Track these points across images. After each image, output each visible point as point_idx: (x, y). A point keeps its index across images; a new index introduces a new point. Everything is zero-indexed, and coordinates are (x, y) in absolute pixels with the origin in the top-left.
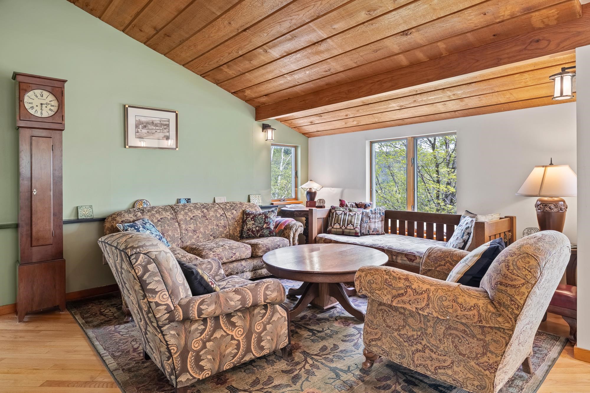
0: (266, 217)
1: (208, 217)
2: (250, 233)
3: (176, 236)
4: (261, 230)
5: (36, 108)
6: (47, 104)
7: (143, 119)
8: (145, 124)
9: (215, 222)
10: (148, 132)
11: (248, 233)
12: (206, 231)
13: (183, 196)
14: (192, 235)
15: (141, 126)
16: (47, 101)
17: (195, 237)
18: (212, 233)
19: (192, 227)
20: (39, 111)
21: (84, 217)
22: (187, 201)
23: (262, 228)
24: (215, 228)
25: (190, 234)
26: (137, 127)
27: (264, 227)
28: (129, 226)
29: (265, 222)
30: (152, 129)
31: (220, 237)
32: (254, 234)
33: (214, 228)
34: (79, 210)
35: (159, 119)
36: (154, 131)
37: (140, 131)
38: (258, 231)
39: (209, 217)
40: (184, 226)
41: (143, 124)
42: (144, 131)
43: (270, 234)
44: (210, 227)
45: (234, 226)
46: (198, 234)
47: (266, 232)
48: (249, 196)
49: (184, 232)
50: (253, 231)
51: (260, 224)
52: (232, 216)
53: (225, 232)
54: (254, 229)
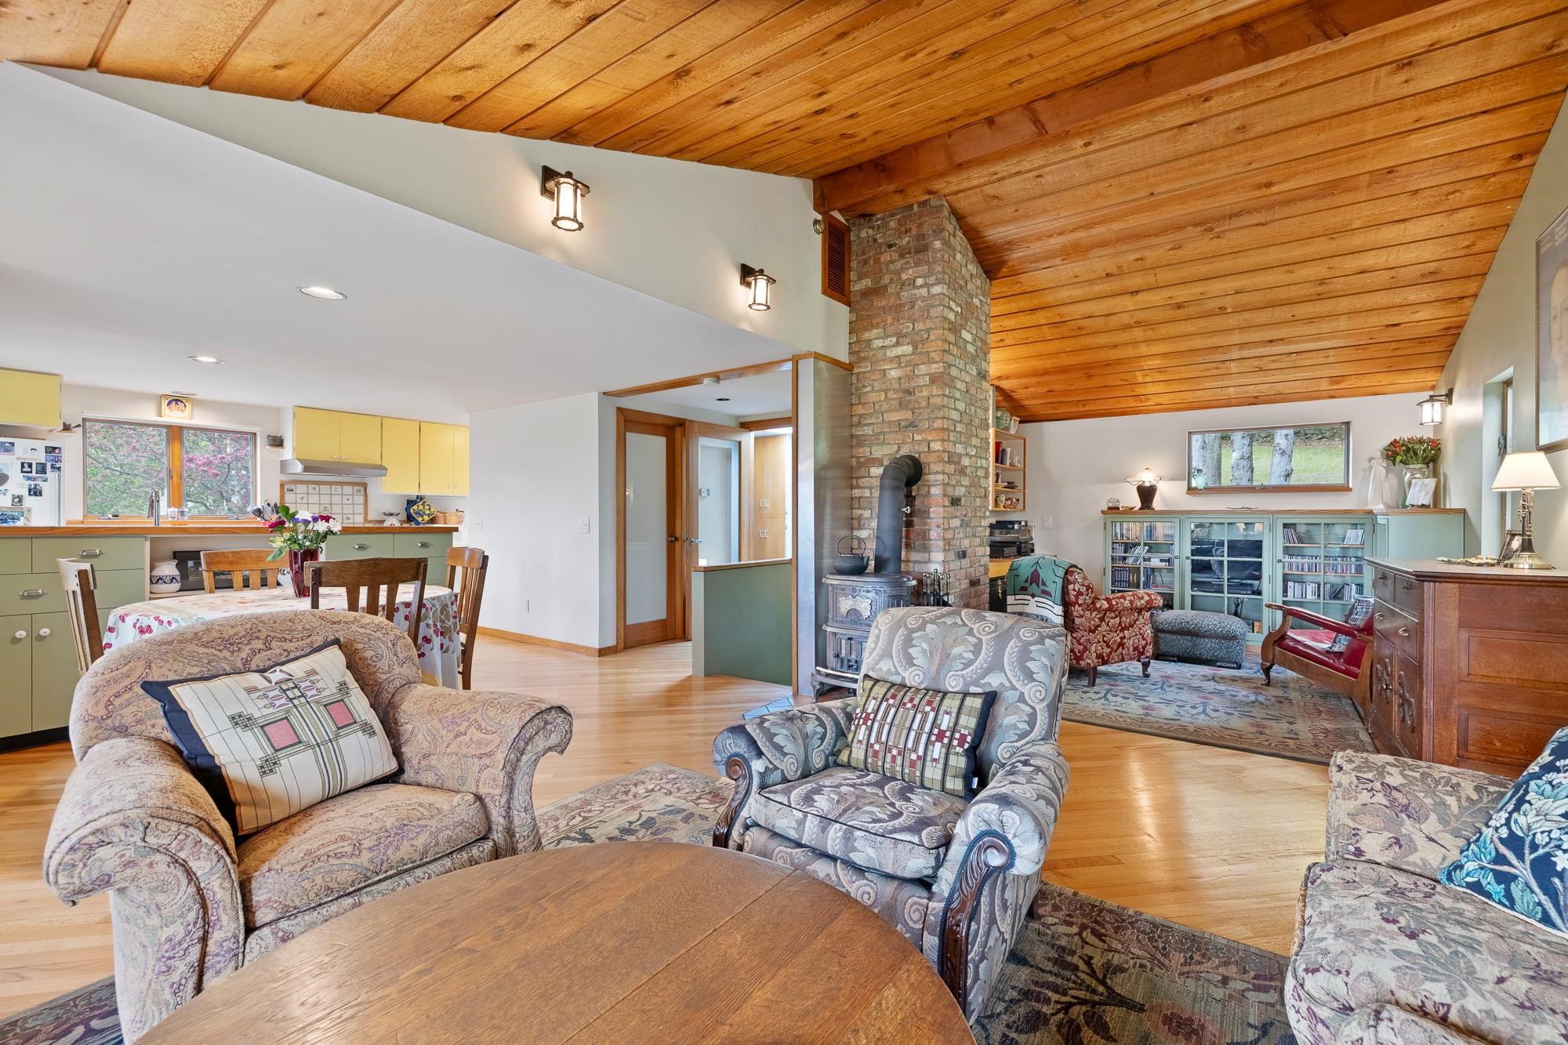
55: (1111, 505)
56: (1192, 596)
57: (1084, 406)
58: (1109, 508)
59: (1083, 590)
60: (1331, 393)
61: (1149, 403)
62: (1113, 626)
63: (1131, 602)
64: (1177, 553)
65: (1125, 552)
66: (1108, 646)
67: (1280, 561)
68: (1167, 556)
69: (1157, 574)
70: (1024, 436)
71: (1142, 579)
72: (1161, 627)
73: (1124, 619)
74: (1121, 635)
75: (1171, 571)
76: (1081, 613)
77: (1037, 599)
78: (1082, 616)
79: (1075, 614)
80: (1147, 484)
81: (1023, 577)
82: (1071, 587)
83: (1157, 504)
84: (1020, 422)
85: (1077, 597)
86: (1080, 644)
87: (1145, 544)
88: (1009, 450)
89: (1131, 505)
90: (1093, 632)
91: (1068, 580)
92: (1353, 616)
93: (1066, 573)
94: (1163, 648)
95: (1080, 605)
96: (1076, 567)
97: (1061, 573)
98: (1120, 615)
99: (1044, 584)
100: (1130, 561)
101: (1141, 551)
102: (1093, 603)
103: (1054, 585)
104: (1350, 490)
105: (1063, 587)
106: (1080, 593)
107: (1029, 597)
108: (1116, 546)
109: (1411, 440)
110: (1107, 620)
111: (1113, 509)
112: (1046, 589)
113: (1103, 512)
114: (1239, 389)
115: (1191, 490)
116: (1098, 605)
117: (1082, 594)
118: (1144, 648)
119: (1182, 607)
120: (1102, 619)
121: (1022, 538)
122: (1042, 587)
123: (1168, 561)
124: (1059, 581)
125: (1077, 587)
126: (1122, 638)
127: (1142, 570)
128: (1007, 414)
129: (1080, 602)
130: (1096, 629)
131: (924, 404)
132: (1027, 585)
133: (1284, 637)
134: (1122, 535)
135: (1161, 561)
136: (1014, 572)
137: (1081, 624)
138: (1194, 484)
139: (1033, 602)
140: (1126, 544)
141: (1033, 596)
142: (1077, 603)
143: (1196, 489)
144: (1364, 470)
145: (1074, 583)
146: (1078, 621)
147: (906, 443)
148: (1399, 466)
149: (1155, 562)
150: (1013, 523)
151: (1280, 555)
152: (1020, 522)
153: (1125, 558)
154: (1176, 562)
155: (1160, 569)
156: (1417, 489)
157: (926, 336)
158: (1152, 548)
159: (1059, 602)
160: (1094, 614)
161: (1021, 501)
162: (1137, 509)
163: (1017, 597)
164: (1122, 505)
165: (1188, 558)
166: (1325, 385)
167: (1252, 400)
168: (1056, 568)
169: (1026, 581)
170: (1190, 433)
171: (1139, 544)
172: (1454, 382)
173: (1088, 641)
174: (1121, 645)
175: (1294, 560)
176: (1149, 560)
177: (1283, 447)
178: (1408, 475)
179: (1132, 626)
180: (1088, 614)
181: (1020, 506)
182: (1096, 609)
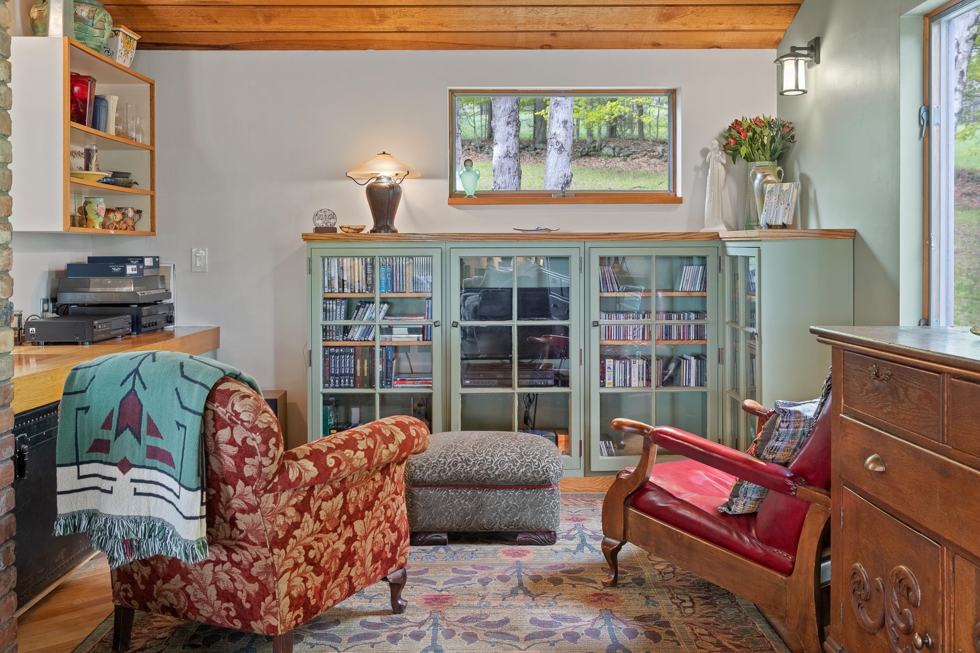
55: (320, 223)
56: (463, 396)
57: (268, 19)
58: (318, 230)
59: (255, 440)
60: (656, 38)
61: (386, 26)
62: (329, 517)
63: (369, 453)
64: (437, 317)
65: (348, 316)
66: (318, 570)
67: (596, 324)
68: (419, 322)
69: (402, 355)
70: (151, 77)
71: (379, 368)
72: (419, 475)
73: (353, 493)
74: (348, 533)
75: (429, 349)
76: (252, 499)
77: (134, 473)
78: (253, 509)
79: (236, 503)
80: (385, 183)
81: (99, 414)
82: (224, 434)
83: (400, 222)
84: (141, 46)
85: (240, 460)
86: (251, 579)
87: (383, 301)
88: (113, 102)
89: (355, 224)
90: (281, 544)
91: (216, 417)
92: (772, 443)
93: (210, 398)
94: (424, 519)
95: (248, 481)
96: (237, 378)
97: (196, 398)
98: (343, 488)
99: (154, 431)
100: (356, 334)
101: (376, 314)
102: (282, 471)
103: (178, 435)
104: (680, 201)
105: (203, 437)
106: (246, 451)
107: (114, 471)
108: (332, 305)
109: (757, 121)
110: (314, 505)
111: (325, 232)
112: (160, 444)
113: (306, 238)
114: (533, 13)
115: (455, 197)
116: (293, 475)
117: (252, 453)
118: (394, 549)
119: (447, 427)
120: (302, 508)
121: (144, 294)
122: (149, 440)
123: (423, 331)
124: (193, 424)
125: (239, 434)
126: (349, 541)
127: (378, 350)
128: (103, 17)
129: (248, 471)
130: (289, 534)
132: (110, 435)
133: (644, 487)
134: (342, 283)
135: (411, 331)
136: (77, 401)
137: (254, 529)
138: (459, 187)
139: (123, 482)
140: (349, 300)
141: (125, 466)
142: (240, 475)
143: (462, 195)
144: (696, 168)
145: (232, 424)
146: (243, 521)
148: (741, 163)
149: (400, 336)
150: (124, 261)
151: (595, 313)
152: (141, 260)
153: (346, 330)
154: (436, 332)
155: (407, 348)
156: (774, 199)
158: (393, 308)
159: (194, 482)
160: (284, 497)
161: (146, 215)
162: (367, 230)
163: (85, 469)
164: (341, 222)
165: (455, 325)
166: (650, 20)
167: (547, 38)
168: (184, 386)
169: (107, 425)
170: (452, 92)
171: (371, 301)
172: (823, 28)
173: (271, 569)
174: (348, 557)
175: (614, 321)
176: (389, 330)
177: (561, 139)
178: (759, 176)
179: (369, 506)
180: (268, 500)
181: (144, 225)
182: (288, 485)
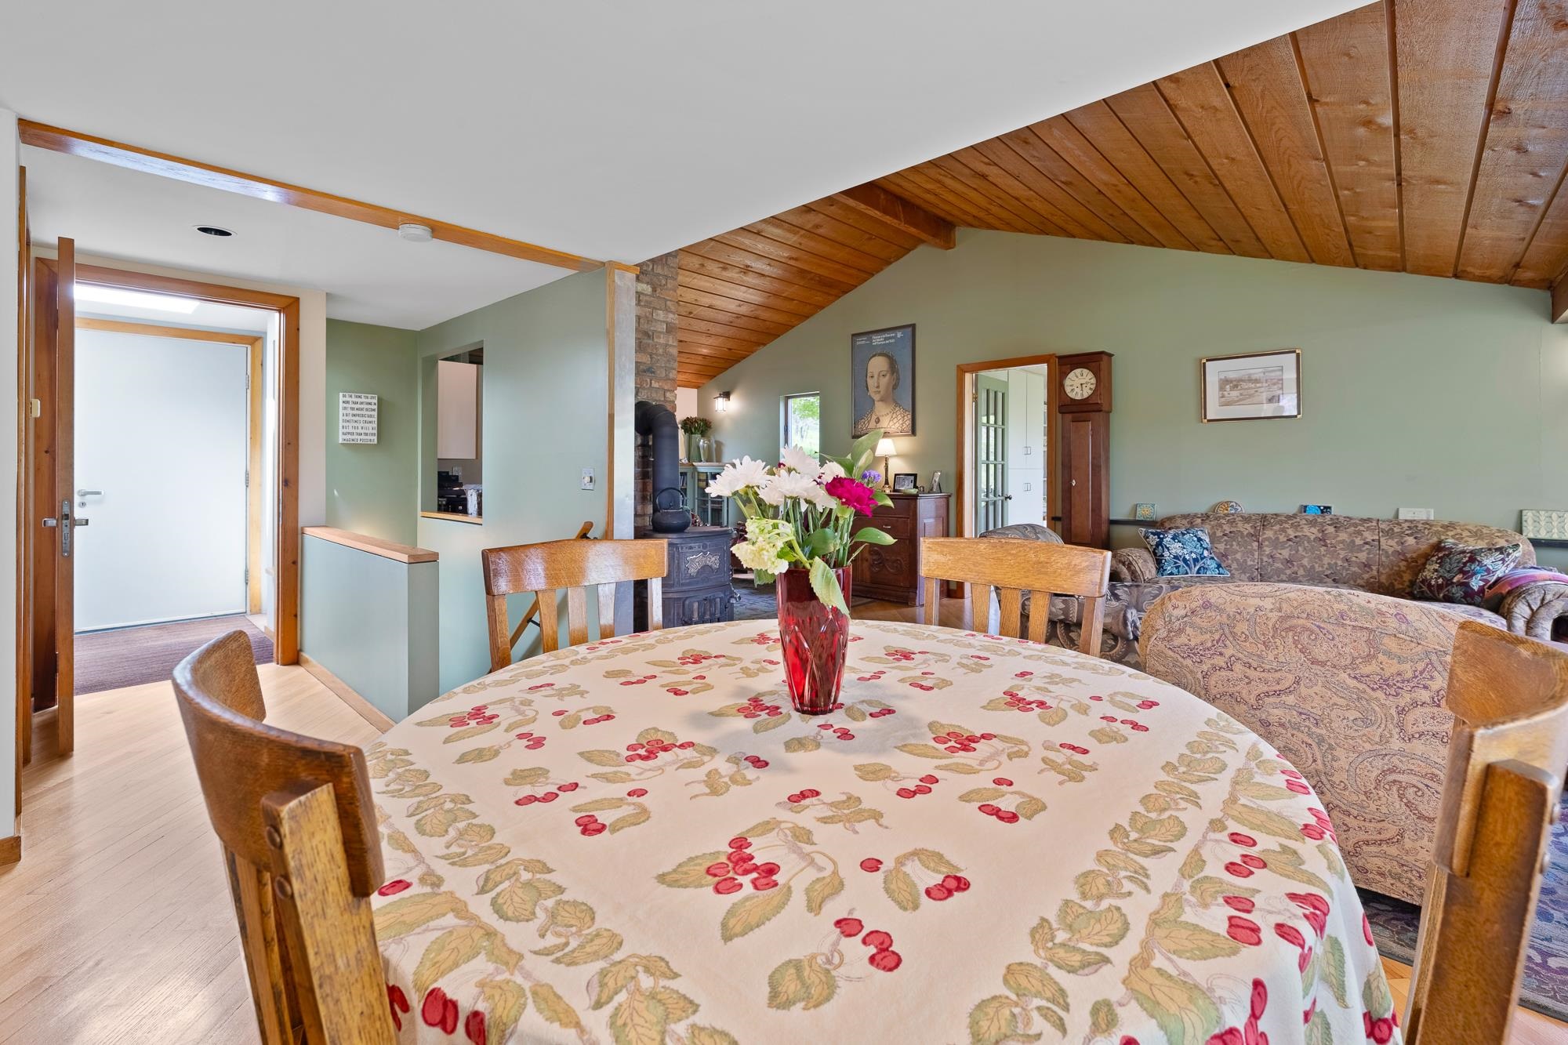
0: (1472, 560)
1: (1328, 542)
2: (1425, 588)
3: (1249, 563)
4: (1447, 585)
5: (1076, 390)
6: (1087, 383)
7: (1232, 376)
8: (1235, 383)
9: (1343, 554)
10: (1241, 394)
11: (1421, 587)
12: (1316, 566)
13: (1316, 501)
14: (1281, 566)
15: (1228, 387)
16: (1087, 380)
17: (1288, 572)
18: (1329, 572)
19: (1286, 553)
20: (1080, 392)
21: (1142, 518)
22: (1322, 511)
23: (1449, 582)
24: (1340, 563)
25: (1279, 565)
26: (1222, 388)
27: (1455, 580)
28: (1152, 533)
29: (1461, 571)
30: (1249, 388)
31: (1352, 582)
32: (1431, 591)
33: (1336, 563)
34: (1138, 509)
35: (1261, 370)
36: (1253, 391)
37: (1227, 395)
38: (1440, 587)
39: (1334, 542)
40: (1267, 550)
41: (1231, 382)
42: (1235, 394)
43: (1465, 597)
44: (1326, 560)
45: (1395, 568)
46: (1296, 568)
47: (1458, 592)
48: (1521, 512)
49: (1265, 559)
50: (1430, 586)
51: (1449, 572)
52: (1399, 548)
53: (1366, 576)
54: (1433, 582)
131: (661, 351)
147: (644, 389)
157: (664, 282)
172: (732, 388)
